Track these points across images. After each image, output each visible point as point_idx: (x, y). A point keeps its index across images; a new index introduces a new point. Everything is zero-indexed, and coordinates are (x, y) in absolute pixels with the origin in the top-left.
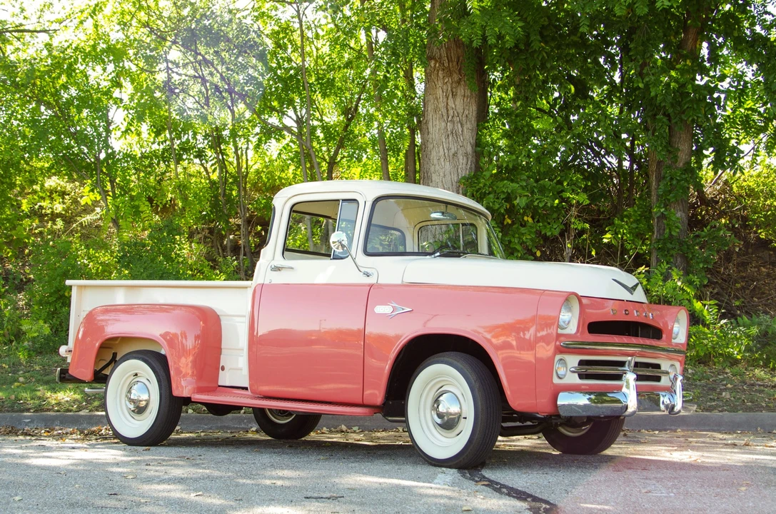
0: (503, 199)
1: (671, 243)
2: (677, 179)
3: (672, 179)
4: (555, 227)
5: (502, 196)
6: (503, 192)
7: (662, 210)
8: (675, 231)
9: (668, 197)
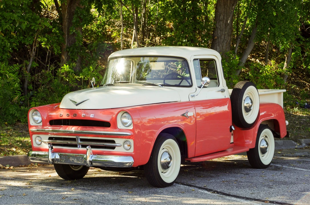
0: (10, 23)
1: (77, 49)
2: (84, 15)
3: (81, 15)
4: (30, 39)
5: (10, 22)
6: (11, 20)
7: (74, 31)
8: (81, 43)
9: (78, 24)
